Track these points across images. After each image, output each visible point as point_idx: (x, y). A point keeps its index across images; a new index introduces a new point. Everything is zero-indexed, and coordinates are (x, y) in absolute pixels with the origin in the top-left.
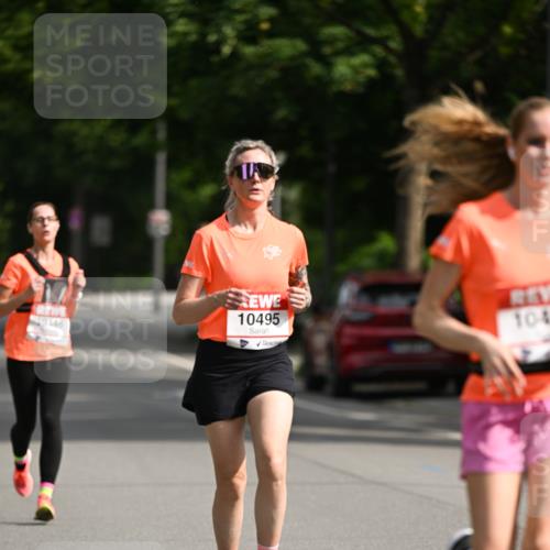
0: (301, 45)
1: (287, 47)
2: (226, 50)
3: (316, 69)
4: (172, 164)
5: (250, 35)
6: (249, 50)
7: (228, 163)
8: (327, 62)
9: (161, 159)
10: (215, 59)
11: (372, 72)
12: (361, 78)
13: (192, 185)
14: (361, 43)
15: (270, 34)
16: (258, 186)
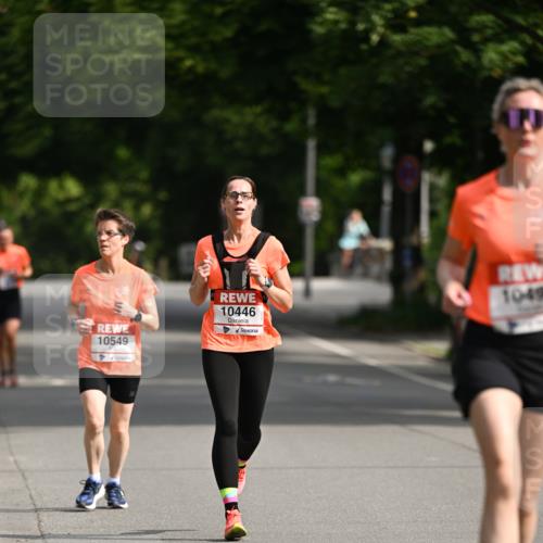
0: (449, 33)
1: (435, 35)
2: (375, 38)
3: (465, 56)
4: (322, 150)
5: (398, 23)
6: (397, 38)
7: (496, 107)
8: (476, 50)
9: (311, 144)
10: (364, 47)
11: (520, 59)
12: (510, 65)
13: (342, 172)
14: (510, 30)
15: (418, 23)
16: (531, 137)
